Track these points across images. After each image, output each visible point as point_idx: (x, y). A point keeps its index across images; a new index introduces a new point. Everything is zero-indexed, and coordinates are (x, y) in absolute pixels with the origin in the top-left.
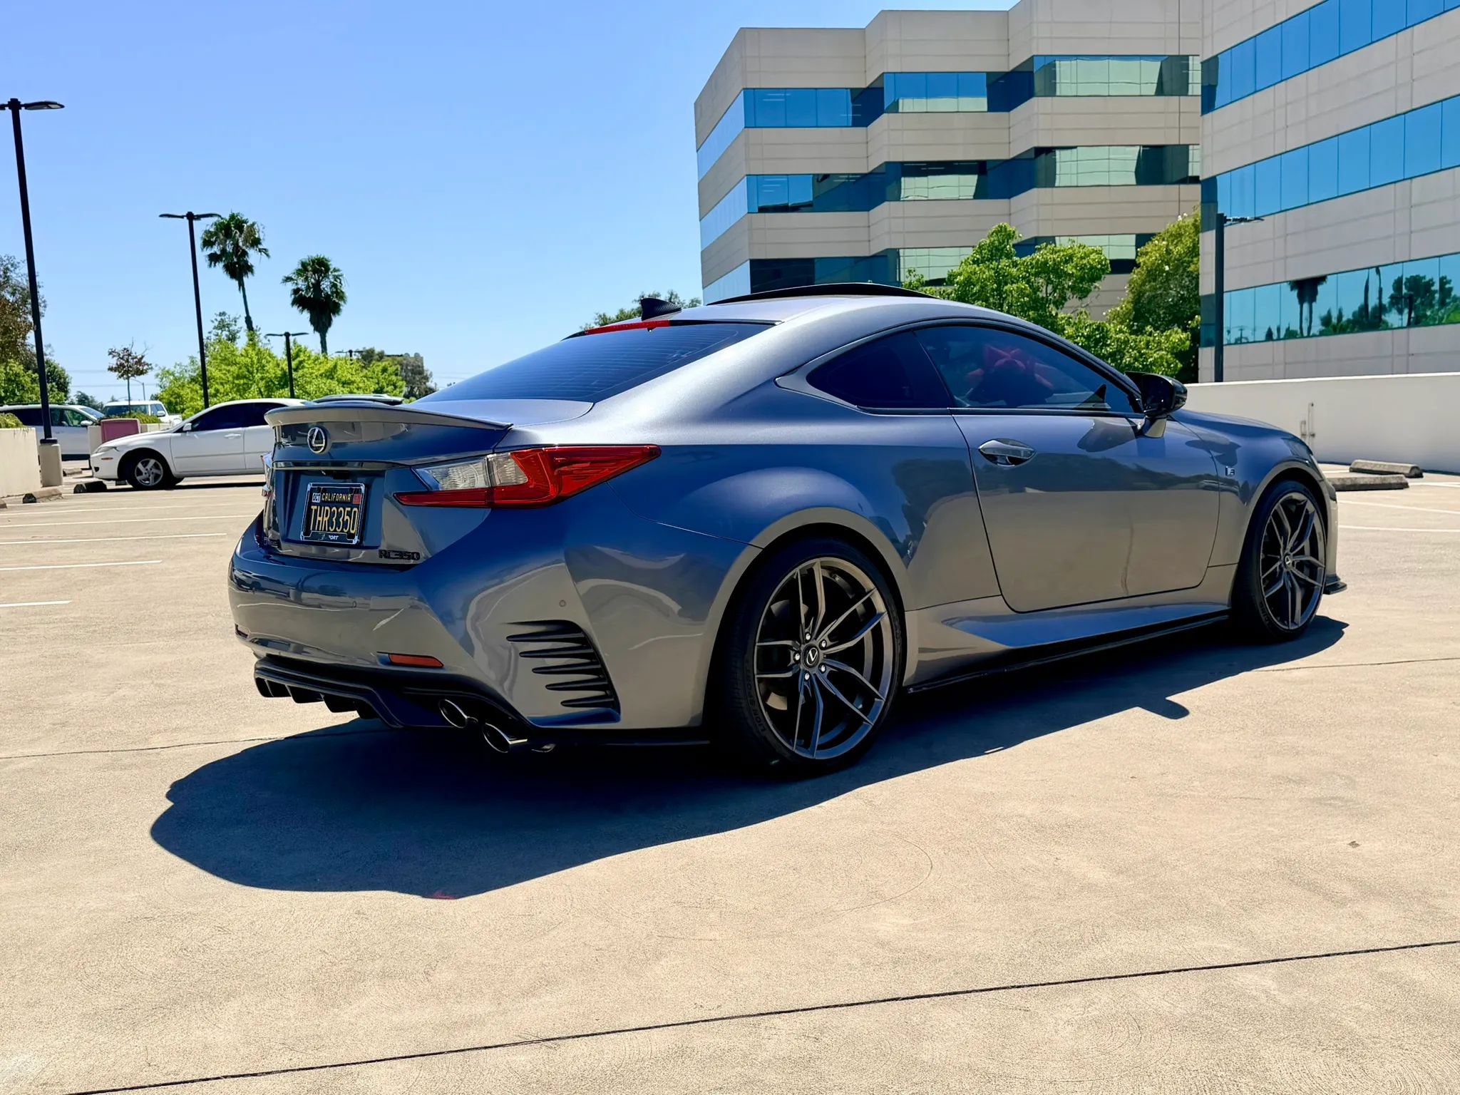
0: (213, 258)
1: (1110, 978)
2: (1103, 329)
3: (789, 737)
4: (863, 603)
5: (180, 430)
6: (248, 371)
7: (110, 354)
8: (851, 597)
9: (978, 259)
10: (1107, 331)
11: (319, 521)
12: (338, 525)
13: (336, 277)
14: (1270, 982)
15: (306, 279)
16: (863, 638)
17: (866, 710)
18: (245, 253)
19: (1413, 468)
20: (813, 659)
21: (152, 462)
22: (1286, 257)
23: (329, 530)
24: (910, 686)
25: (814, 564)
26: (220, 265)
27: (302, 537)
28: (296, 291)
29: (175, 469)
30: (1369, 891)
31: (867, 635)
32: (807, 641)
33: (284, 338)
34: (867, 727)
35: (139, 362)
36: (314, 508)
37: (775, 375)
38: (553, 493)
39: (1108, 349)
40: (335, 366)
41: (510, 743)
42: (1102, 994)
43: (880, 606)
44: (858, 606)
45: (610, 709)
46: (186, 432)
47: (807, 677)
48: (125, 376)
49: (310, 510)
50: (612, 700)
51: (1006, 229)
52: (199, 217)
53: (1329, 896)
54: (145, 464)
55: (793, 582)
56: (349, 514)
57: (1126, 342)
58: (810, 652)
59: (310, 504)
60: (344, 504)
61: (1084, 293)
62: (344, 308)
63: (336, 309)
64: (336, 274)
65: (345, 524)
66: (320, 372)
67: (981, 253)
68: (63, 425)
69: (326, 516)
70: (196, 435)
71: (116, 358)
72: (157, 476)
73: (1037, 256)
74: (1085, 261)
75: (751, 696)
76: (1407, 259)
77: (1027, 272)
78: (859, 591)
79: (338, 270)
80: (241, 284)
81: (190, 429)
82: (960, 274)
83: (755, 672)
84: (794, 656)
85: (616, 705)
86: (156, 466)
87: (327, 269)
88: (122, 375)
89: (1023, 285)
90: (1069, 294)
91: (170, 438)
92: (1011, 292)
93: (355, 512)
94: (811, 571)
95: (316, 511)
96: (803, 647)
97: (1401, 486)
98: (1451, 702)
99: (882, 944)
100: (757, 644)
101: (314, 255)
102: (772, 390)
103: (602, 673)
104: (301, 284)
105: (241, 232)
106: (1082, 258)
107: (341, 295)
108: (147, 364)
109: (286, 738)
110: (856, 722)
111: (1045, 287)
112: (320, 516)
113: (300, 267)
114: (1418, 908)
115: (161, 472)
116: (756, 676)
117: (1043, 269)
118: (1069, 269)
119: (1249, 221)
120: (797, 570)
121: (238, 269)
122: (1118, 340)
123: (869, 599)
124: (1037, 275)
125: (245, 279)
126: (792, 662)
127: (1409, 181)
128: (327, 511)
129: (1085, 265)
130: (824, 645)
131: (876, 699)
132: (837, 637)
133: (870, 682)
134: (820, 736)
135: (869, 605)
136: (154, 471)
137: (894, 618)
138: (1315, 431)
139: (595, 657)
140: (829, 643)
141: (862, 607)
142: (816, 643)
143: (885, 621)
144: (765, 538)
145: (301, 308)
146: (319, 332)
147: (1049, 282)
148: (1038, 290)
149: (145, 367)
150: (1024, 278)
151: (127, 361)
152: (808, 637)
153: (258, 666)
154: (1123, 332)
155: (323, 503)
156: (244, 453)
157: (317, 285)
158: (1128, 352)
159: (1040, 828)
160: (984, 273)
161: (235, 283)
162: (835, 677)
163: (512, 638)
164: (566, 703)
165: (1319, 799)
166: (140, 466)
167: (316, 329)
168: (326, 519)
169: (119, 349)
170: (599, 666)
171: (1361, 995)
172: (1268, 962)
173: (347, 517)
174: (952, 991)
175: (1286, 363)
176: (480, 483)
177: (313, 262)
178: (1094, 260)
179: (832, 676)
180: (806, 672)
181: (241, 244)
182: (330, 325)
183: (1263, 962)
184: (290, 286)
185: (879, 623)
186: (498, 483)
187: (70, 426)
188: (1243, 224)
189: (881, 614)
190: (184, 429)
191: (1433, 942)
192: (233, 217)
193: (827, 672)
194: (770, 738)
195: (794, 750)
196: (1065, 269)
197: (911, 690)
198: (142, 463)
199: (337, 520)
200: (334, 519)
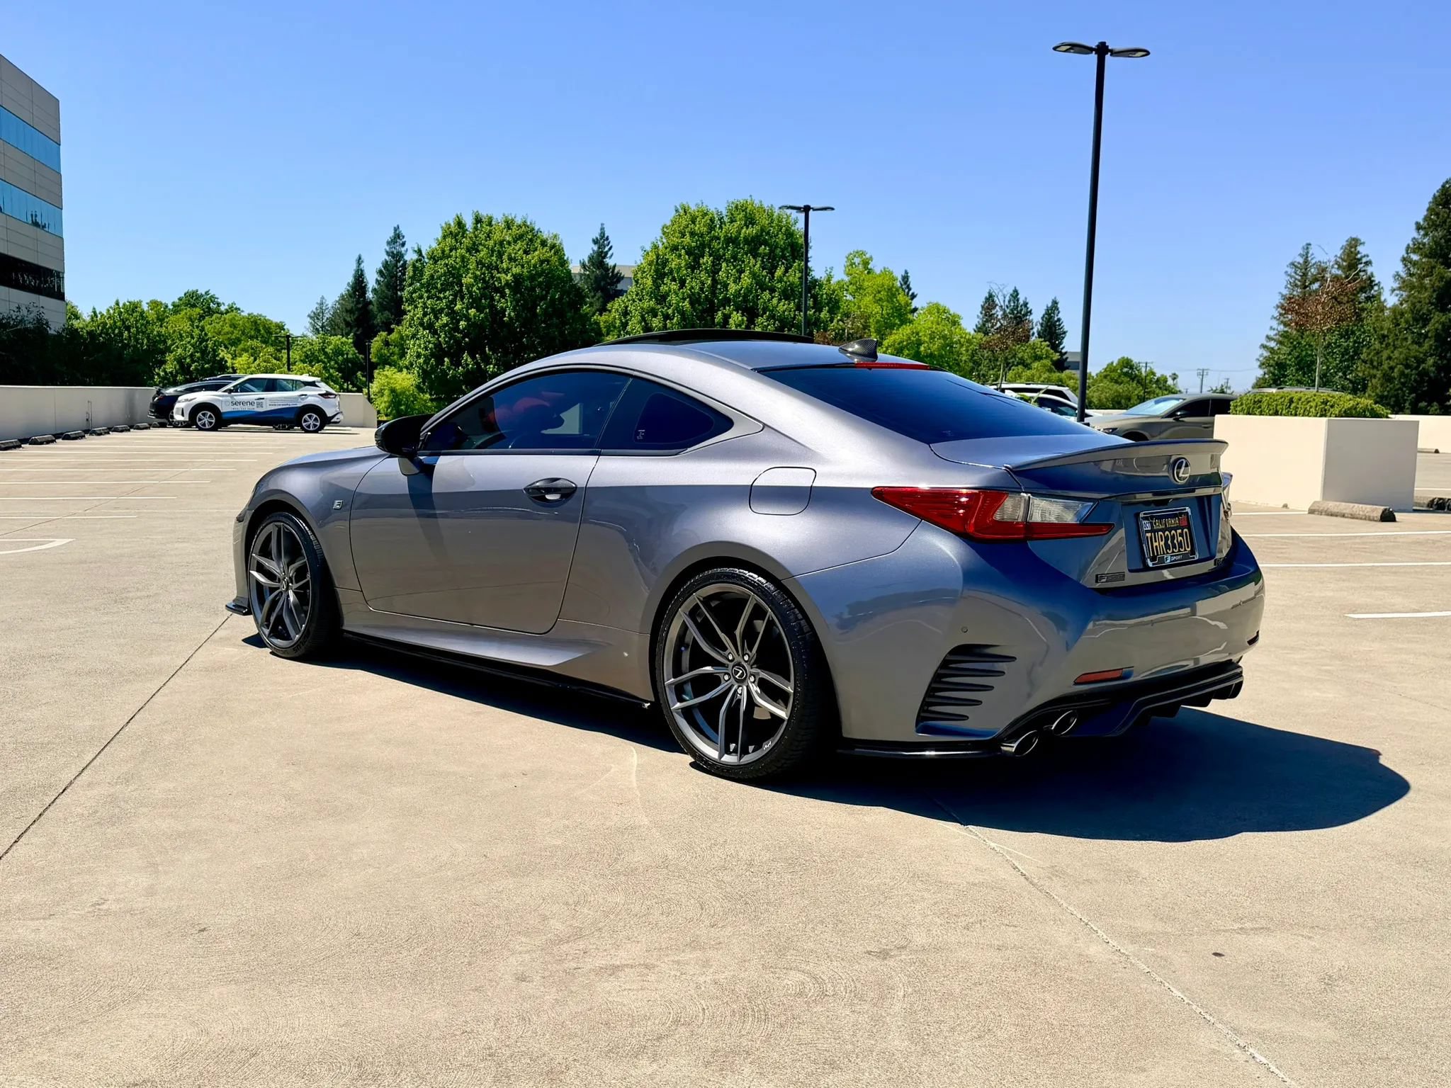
11: (1156, 547)
12: (1174, 547)
23: (1168, 553)
27: (1150, 564)
49: (1144, 538)
56: (1181, 535)
59: (1144, 531)
65: (1180, 545)
69: (1162, 540)
93: (1186, 532)
95: (1151, 538)
112: (1156, 541)
128: (1161, 536)
155: (1153, 530)
173: (1180, 538)
199: (1172, 542)
200: (1169, 542)
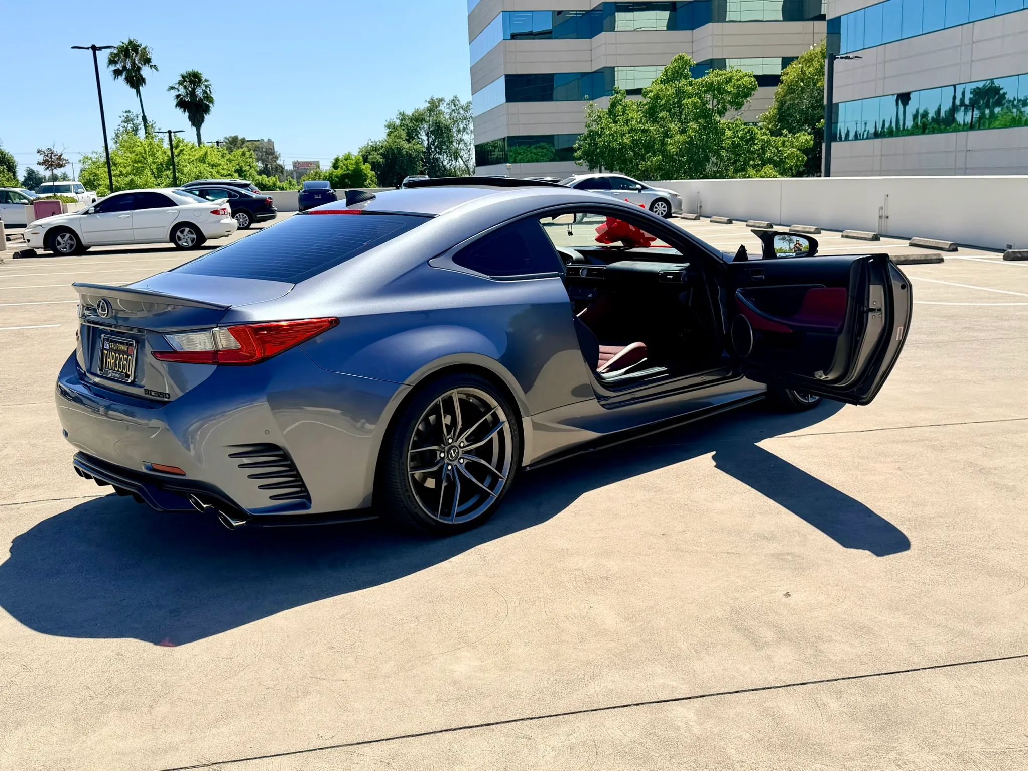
0: (117, 73)
1: (592, 711)
2: (752, 132)
3: (434, 510)
4: (491, 414)
5: (87, 213)
6: (143, 157)
7: (38, 152)
8: (482, 410)
9: (664, 80)
10: (755, 134)
11: (109, 362)
12: (120, 367)
13: (206, 87)
14: (692, 715)
15: (185, 87)
16: (492, 437)
17: (492, 487)
18: (139, 69)
19: (951, 245)
20: (454, 456)
21: (68, 235)
22: (885, 78)
23: (114, 370)
24: (527, 466)
25: (452, 393)
26: (121, 79)
27: (99, 373)
28: (178, 96)
29: (85, 241)
30: (783, 636)
31: (495, 435)
32: (449, 444)
33: (167, 134)
34: (493, 498)
35: (60, 158)
36: (105, 352)
37: (428, 259)
38: (259, 355)
39: (756, 147)
40: (206, 153)
41: (234, 524)
42: (582, 724)
43: (502, 416)
44: (488, 416)
45: (305, 500)
46: (90, 214)
47: (450, 467)
48: (50, 168)
49: (103, 354)
50: (306, 494)
51: (683, 58)
52: (100, 48)
53: (754, 642)
54: (63, 237)
55: (437, 406)
56: (126, 360)
57: (769, 142)
58: (452, 451)
59: (103, 349)
60: (124, 353)
61: (738, 106)
62: (213, 109)
63: (207, 110)
64: (206, 84)
65: (124, 367)
66: (196, 157)
67: (666, 75)
68: (8, 203)
69: (113, 359)
70: (98, 216)
71: (42, 155)
72: (71, 246)
73: (706, 78)
74: (740, 82)
75: (405, 487)
76: (969, 81)
77: (699, 90)
78: (488, 407)
79: (208, 81)
80: (138, 92)
81: (93, 212)
82: (651, 91)
83: (409, 470)
84: (440, 454)
85: (308, 498)
86: (70, 238)
87: (200, 81)
88: (48, 168)
89: (696, 100)
90: (729, 106)
91: (80, 218)
92: (687, 105)
93: (131, 360)
94: (451, 398)
95: (107, 355)
96: (446, 448)
97: (938, 261)
98: (897, 467)
99: (455, 683)
100: (410, 452)
101: (190, 70)
102: (426, 270)
103: (298, 477)
104: (182, 91)
105: (137, 53)
106: (738, 80)
107: (211, 100)
108: (65, 160)
109: (107, 496)
110: (485, 496)
111: (711, 101)
112: (109, 358)
113: (181, 79)
114: (810, 651)
115: (74, 243)
116: (409, 473)
117: (710, 87)
118: (729, 88)
119: (852, 58)
120: (440, 398)
121: (136, 81)
122: (763, 140)
123: (495, 412)
124: (706, 92)
125: (141, 88)
126: (438, 458)
127: (972, 23)
128: (113, 356)
129: (740, 85)
130: (462, 445)
131: (500, 480)
132: (472, 439)
133: (496, 469)
134: (458, 506)
135: (495, 415)
136: (69, 242)
137: (513, 424)
138: (889, 215)
139: (292, 467)
140: (466, 443)
141: (491, 417)
142: (456, 444)
143: (506, 427)
144: (414, 378)
145: (182, 110)
146: (195, 126)
147: (714, 97)
148: (707, 103)
149: (64, 162)
150: (696, 94)
151: (51, 157)
152: (450, 441)
153: (75, 458)
154: (767, 135)
155: (110, 350)
156: (133, 229)
157: (193, 94)
158: (769, 149)
159: (588, 581)
160: (668, 91)
161: (134, 91)
162: (470, 466)
163: (231, 456)
164: (272, 498)
165: (778, 554)
166: (59, 238)
167: (193, 124)
168: (113, 361)
169: (44, 149)
170: (295, 473)
171: (747, 726)
172: (697, 697)
173: (125, 362)
174: (488, 722)
175: (882, 155)
176: (209, 347)
177: (190, 74)
178: (746, 82)
179: (468, 466)
180: (449, 464)
181: (137, 62)
182: (203, 121)
183: (694, 697)
184: (174, 93)
185: (502, 428)
186: (221, 347)
187: (13, 203)
188: (847, 60)
189: (504, 422)
190: (89, 212)
191: (809, 681)
192: (130, 42)
193: (465, 462)
194: (421, 514)
195: (438, 519)
196: (726, 88)
197: (528, 468)
198: (61, 237)
199: (119, 363)
200: (117, 362)
